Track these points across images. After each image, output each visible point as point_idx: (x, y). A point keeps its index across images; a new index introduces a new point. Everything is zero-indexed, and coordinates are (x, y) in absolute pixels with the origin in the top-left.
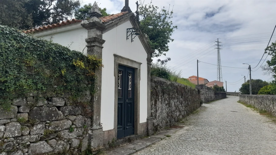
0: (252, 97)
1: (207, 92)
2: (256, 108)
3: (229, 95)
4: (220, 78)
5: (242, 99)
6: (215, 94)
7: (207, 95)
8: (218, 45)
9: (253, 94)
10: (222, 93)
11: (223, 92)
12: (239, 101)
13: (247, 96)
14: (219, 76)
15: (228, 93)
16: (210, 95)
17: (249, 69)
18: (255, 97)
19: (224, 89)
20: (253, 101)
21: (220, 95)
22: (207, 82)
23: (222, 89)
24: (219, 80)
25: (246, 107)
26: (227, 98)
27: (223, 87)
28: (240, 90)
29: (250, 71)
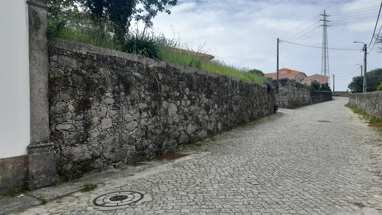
0: (363, 96)
1: (296, 92)
2: (368, 115)
3: (338, 96)
4: (325, 71)
5: (352, 100)
6: (312, 94)
7: (296, 96)
8: (325, 20)
9: (367, 91)
10: (325, 93)
11: (327, 92)
12: (349, 104)
13: (358, 95)
14: (324, 67)
15: (336, 92)
16: (301, 96)
17: (363, 50)
18: (367, 96)
19: (329, 87)
20: (364, 103)
21: (321, 96)
22: (304, 77)
23: (326, 87)
24: (323, 74)
25: (353, 113)
26: (334, 100)
27: (327, 84)
28: (349, 87)
29: (366, 54)
